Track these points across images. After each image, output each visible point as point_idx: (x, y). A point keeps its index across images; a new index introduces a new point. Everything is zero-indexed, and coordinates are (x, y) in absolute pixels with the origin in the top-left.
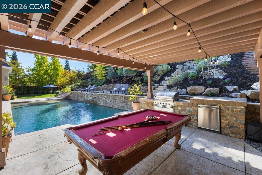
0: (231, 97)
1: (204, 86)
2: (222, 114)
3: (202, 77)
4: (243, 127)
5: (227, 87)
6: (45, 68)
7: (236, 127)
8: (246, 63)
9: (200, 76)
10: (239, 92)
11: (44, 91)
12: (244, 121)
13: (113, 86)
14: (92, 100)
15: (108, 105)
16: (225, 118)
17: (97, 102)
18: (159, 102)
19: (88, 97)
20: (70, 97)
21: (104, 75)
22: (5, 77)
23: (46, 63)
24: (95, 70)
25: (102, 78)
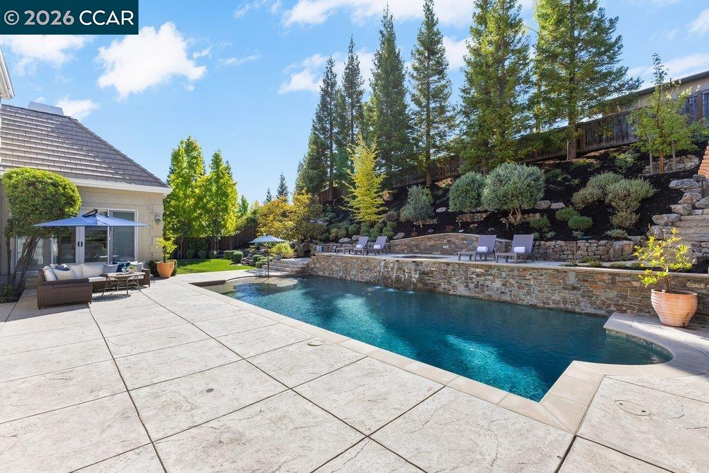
6: (197, 191)
11: (198, 251)
14: (420, 280)
15: (490, 296)
17: (439, 285)
19: (404, 271)
20: (312, 269)
21: (378, 208)
22: (156, 216)
23: (199, 179)
24: (354, 197)
25: (374, 217)
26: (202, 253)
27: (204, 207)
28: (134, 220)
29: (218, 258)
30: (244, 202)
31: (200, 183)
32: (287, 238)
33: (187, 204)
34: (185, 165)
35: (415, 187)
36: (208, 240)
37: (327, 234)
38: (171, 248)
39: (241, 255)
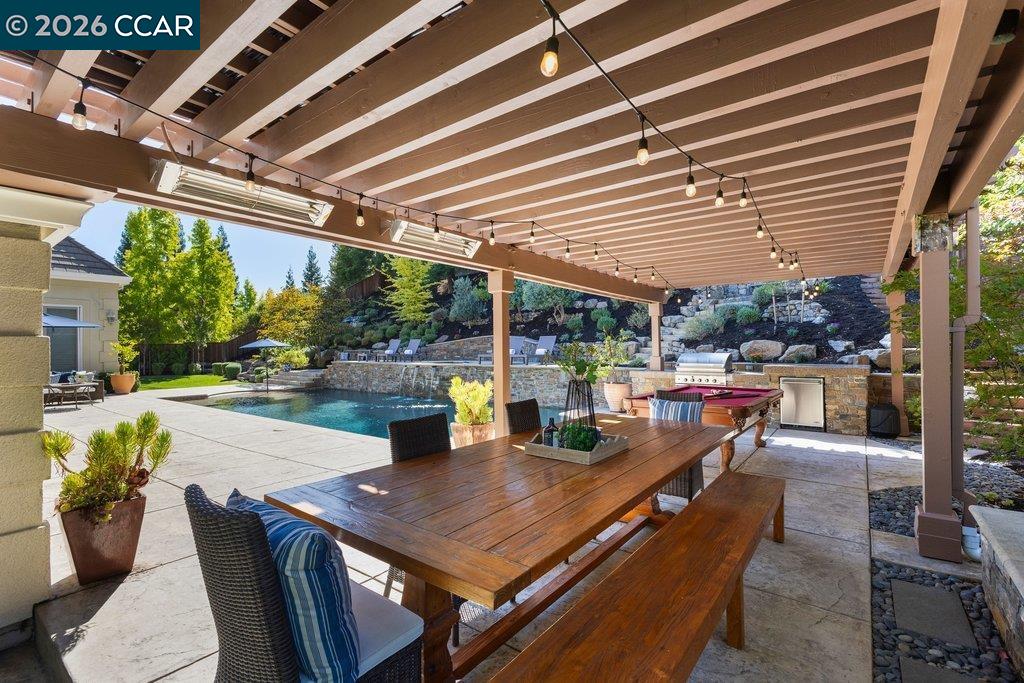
0: (842, 363)
1: (781, 339)
2: (827, 392)
3: (770, 320)
4: (863, 413)
5: (832, 343)
6: (169, 275)
7: (853, 415)
8: (870, 286)
9: (766, 315)
10: (856, 353)
11: (171, 365)
12: (865, 403)
13: (482, 343)
14: (440, 387)
16: (833, 401)
18: (689, 378)
19: (424, 377)
20: (328, 381)
21: (425, 304)
22: (108, 314)
23: (172, 258)
24: (393, 289)
25: (419, 316)
26: (176, 366)
27: (181, 300)
28: (76, 319)
29: (202, 373)
30: (249, 290)
31: (174, 264)
32: (298, 342)
33: (153, 295)
34: (150, 236)
35: (462, 279)
36: (188, 347)
37: (359, 338)
38: (131, 354)
39: (238, 369)
